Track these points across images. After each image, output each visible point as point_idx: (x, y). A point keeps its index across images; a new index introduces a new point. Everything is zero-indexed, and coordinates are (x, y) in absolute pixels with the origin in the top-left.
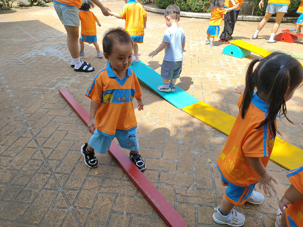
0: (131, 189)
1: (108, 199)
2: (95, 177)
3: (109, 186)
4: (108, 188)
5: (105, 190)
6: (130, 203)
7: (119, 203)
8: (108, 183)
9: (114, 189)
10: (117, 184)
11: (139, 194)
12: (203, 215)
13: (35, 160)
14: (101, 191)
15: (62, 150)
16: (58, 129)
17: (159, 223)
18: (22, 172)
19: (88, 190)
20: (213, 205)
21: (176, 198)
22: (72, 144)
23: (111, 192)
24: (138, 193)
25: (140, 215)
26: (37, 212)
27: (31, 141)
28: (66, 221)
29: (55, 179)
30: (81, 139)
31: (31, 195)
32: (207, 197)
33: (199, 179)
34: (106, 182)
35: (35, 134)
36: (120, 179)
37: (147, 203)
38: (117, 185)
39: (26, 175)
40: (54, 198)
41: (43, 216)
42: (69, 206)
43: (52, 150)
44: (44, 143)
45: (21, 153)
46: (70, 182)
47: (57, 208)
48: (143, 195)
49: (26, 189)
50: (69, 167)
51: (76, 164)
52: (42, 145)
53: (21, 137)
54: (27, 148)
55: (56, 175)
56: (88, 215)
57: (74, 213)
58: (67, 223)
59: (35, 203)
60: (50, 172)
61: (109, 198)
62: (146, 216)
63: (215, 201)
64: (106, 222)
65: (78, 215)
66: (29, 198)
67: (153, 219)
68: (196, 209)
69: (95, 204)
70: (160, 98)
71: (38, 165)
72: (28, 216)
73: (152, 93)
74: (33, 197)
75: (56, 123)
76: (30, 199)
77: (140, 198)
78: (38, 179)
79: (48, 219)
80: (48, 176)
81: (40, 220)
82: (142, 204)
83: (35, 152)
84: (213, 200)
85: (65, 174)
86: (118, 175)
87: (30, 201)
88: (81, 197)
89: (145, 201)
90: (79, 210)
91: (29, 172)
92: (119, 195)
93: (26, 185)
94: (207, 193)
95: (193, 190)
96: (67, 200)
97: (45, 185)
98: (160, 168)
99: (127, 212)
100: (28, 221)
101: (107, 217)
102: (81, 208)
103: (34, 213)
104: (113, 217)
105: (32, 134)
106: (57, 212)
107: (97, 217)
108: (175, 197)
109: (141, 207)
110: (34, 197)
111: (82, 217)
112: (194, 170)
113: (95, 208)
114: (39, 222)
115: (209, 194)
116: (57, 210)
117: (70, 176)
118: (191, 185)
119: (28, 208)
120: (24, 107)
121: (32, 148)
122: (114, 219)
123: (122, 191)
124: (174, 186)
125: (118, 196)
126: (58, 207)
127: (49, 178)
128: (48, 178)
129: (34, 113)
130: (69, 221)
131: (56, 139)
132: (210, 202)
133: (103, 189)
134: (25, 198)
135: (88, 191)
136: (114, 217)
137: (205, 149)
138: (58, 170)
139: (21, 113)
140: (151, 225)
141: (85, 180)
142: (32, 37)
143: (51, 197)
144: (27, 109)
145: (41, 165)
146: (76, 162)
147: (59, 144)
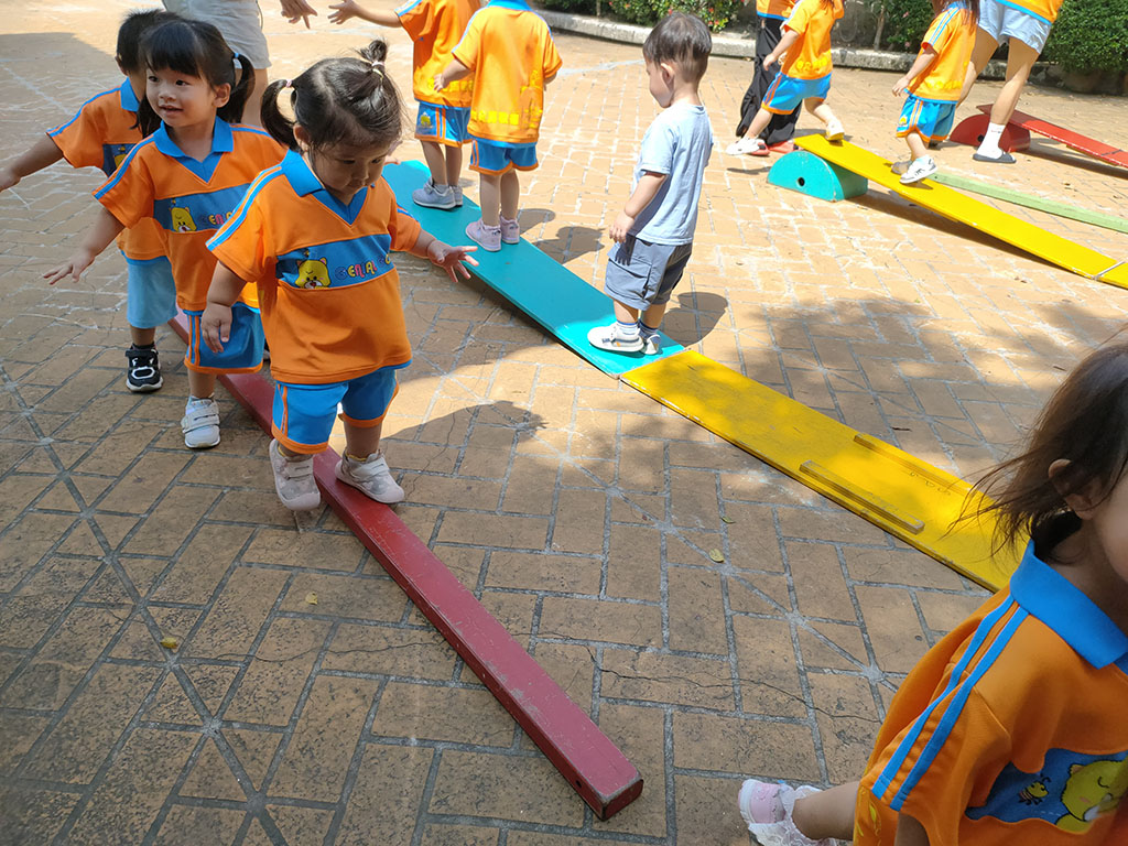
0: (436, 658)
1: (351, 695)
2: (303, 615)
3: (354, 647)
4: (351, 654)
5: (341, 663)
6: (431, 704)
7: (390, 705)
8: (351, 636)
9: (374, 657)
10: (384, 641)
11: (467, 674)
12: (692, 740)
13: (70, 556)
14: (324, 666)
15: (174, 522)
16: (158, 444)
17: (538, 771)
18: (22, 603)
19: (274, 662)
20: (727, 707)
21: (597, 685)
22: (211, 498)
23: (361, 667)
24: (461, 668)
25: (468, 745)
26: (81, 745)
27: (51, 486)
28: (195, 773)
29: (147, 625)
30: (248, 482)
31: (56, 682)
32: (706, 680)
33: (680, 620)
34: (345, 635)
35: (66, 462)
36: (396, 623)
37: (494, 703)
38: (384, 644)
39: (34, 611)
40: (147, 691)
41: (106, 756)
42: (203, 721)
43: (134, 521)
44: (101, 497)
45: (16, 533)
46: (205, 636)
47: (159, 728)
48: (481, 678)
49: (36, 661)
50: (201, 583)
51: (230, 571)
52: (97, 503)
53: (14, 472)
54: (36, 515)
55: (154, 611)
56: (278, 751)
57: (223, 745)
58: (197, 779)
59: (76, 713)
60: (128, 601)
61: (357, 691)
62: (488, 749)
63: (734, 693)
64: (343, 774)
65: (238, 750)
66: (52, 693)
67: (514, 761)
68: (669, 719)
69: (301, 711)
70: (540, 338)
71: (80, 575)
72: (49, 760)
73: (514, 319)
74: (63, 690)
75: (147, 424)
76: (52, 698)
77: (467, 686)
78: (82, 627)
79: (126, 767)
80: (122, 614)
81: (95, 770)
82: (474, 707)
83: (70, 529)
84: (727, 689)
85: (186, 607)
86: (386, 609)
87: (55, 706)
88: (251, 686)
89: (487, 696)
90: (244, 734)
91: (48, 602)
92: (392, 678)
93: (37, 648)
94: (707, 666)
95: (657, 655)
96: (198, 699)
97: (110, 647)
98: (540, 584)
99: (421, 736)
100: (49, 777)
101: (350, 755)
102: (252, 727)
103: (71, 746)
104: (370, 755)
105: (56, 461)
106: (161, 742)
107: (312, 757)
108: (594, 682)
109: (473, 718)
110: (72, 689)
111: (253, 759)
112: (663, 588)
113: (304, 727)
114: (89, 780)
115: (715, 668)
116: (158, 735)
117: (206, 613)
118: (650, 641)
119: (48, 729)
120: (23, 363)
121: (59, 512)
122: (373, 762)
123: (403, 664)
124: (591, 643)
125: (389, 683)
126: (162, 725)
127: (127, 623)
128: (121, 623)
129: (64, 383)
130: (206, 774)
131: (151, 482)
132: (715, 697)
133: (331, 657)
134: (35, 696)
135: (277, 665)
136: (372, 755)
137: (701, 517)
138: (161, 591)
139: (11, 386)
140: (508, 777)
141: (264, 628)
142: (47, 98)
143: (134, 690)
144: (32, 370)
145: (95, 577)
146: (227, 563)
147: (160, 498)
